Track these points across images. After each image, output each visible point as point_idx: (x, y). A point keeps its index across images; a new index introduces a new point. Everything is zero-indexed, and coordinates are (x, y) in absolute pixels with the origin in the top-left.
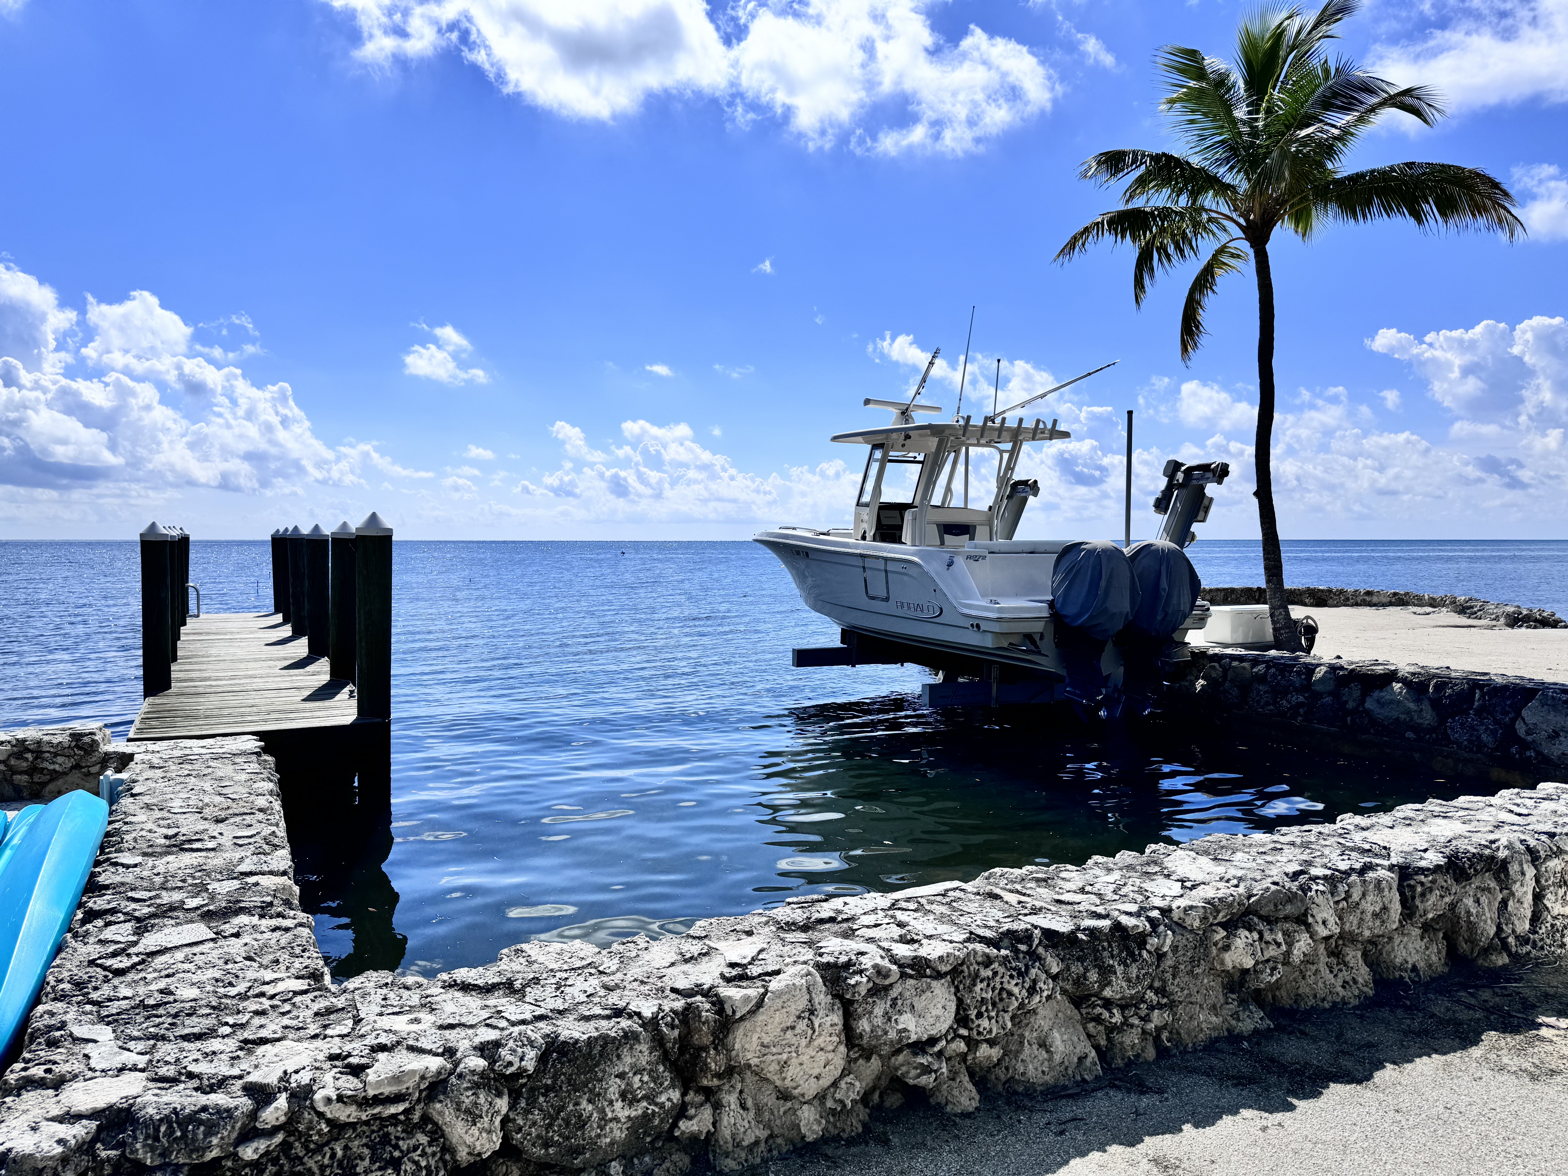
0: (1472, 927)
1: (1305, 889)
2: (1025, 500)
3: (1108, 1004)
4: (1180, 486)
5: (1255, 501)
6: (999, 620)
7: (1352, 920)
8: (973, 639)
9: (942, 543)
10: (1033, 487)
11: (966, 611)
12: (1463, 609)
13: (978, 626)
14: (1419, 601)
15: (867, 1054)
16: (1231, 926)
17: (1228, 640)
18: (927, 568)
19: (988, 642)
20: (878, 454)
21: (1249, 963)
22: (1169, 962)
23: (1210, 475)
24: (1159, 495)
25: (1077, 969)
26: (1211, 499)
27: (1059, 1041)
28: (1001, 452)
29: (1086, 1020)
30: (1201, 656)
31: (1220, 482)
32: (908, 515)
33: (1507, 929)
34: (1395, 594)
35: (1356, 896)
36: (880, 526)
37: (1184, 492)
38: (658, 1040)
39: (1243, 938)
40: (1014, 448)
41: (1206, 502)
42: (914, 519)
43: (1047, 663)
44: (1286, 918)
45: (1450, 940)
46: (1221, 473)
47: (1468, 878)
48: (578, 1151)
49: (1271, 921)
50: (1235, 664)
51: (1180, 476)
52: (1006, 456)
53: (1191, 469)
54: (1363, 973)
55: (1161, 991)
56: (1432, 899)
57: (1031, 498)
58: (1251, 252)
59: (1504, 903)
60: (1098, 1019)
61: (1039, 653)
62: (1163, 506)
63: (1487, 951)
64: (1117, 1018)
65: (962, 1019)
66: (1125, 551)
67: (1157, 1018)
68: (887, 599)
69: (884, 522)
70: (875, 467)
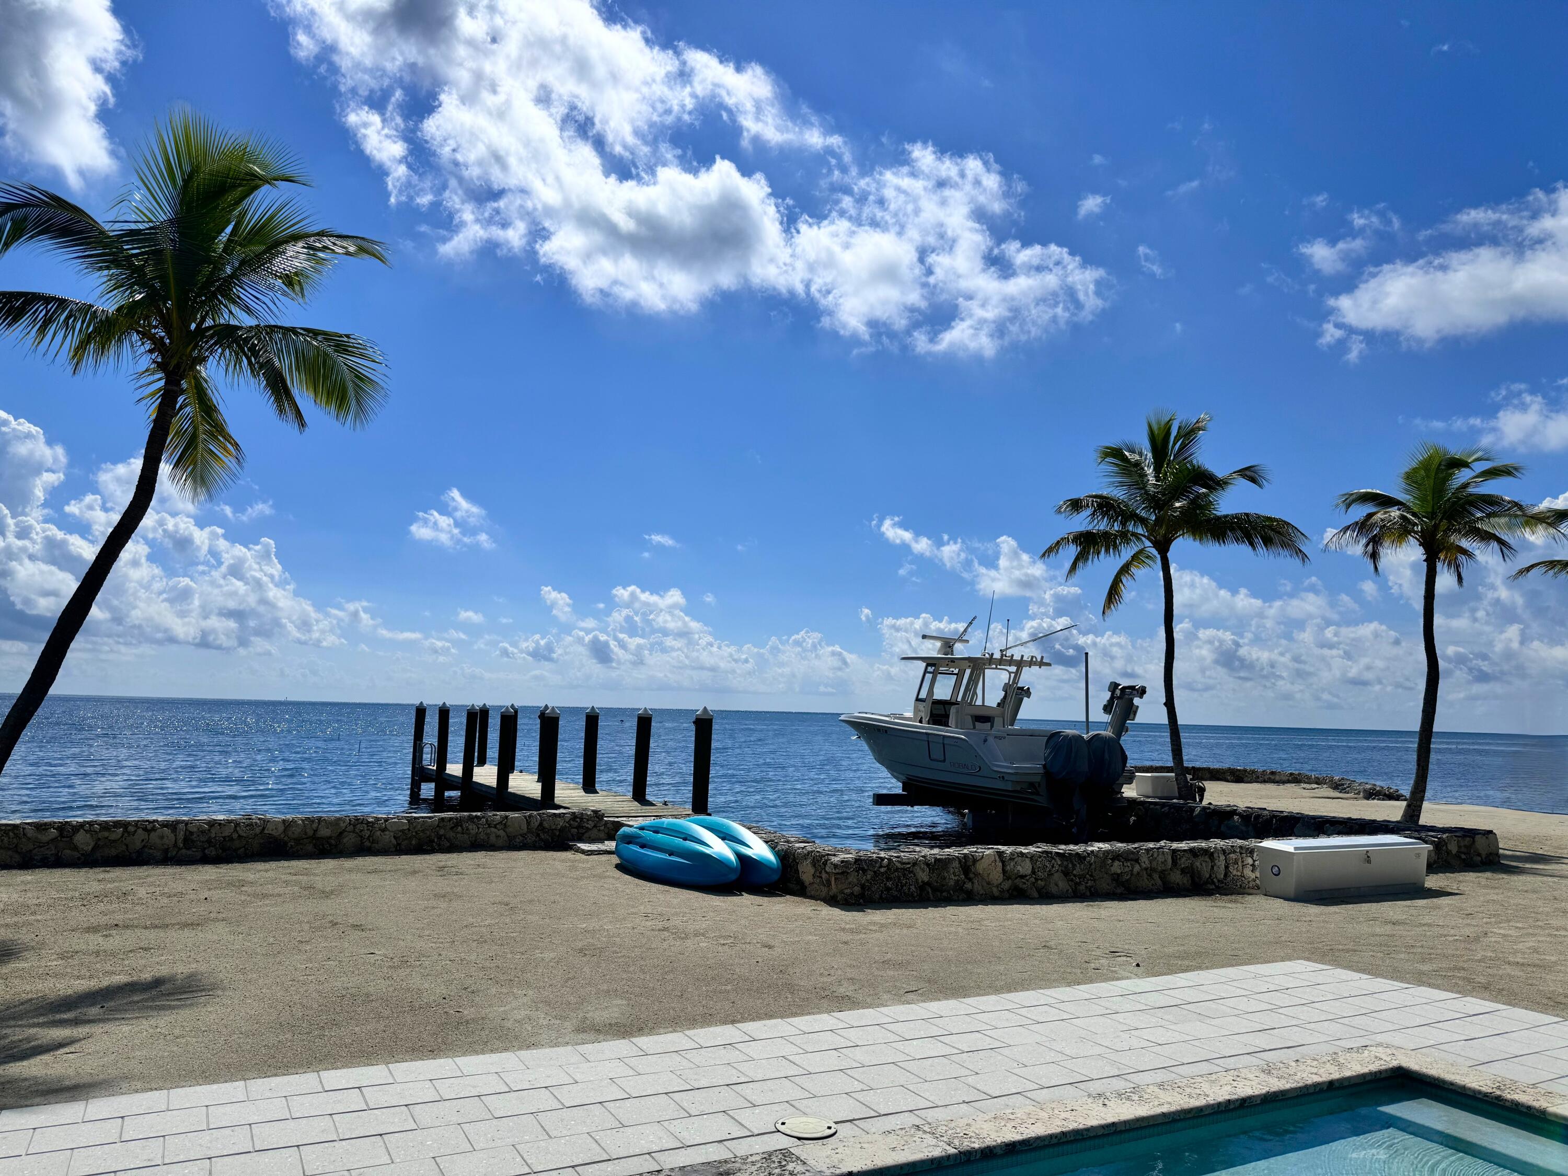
0: (1199, 872)
1: (1138, 852)
2: (1022, 699)
3: (1075, 876)
4: (1118, 698)
5: (1165, 709)
6: (1016, 774)
7: (1154, 864)
8: (1000, 785)
9: (974, 728)
10: (1028, 693)
11: (996, 769)
12: (1337, 786)
13: (1003, 777)
14: (1309, 780)
15: (1008, 878)
16: (1113, 859)
17: (1151, 794)
18: (971, 742)
19: (1010, 787)
20: (930, 669)
21: (1119, 871)
22: (1093, 867)
23: (1135, 692)
24: (1105, 703)
25: (1065, 863)
26: (1137, 707)
27: (1061, 884)
28: (1010, 673)
29: (1068, 881)
30: (1132, 802)
31: (1141, 697)
32: (953, 710)
33: (1214, 876)
34: (1291, 774)
35: (1155, 855)
36: (932, 715)
37: (1120, 701)
38: (960, 862)
39: (1116, 863)
40: (1017, 670)
41: (1134, 709)
42: (957, 712)
43: (1042, 801)
44: (1132, 860)
45: (1192, 878)
46: (1142, 692)
47: (1198, 856)
48: (943, 886)
49: (1127, 860)
50: (1152, 806)
51: (1118, 692)
52: (1013, 675)
53: (1124, 688)
54: (1159, 882)
55: (1091, 876)
56: (1183, 860)
57: (1025, 699)
58: (1158, 556)
59: (1212, 867)
60: (1072, 880)
61: (1038, 794)
62: (1108, 709)
63: (1207, 883)
64: (1078, 880)
65: (1033, 872)
66: (1085, 736)
67: (1090, 883)
68: (944, 761)
69: (934, 712)
70: (929, 677)
